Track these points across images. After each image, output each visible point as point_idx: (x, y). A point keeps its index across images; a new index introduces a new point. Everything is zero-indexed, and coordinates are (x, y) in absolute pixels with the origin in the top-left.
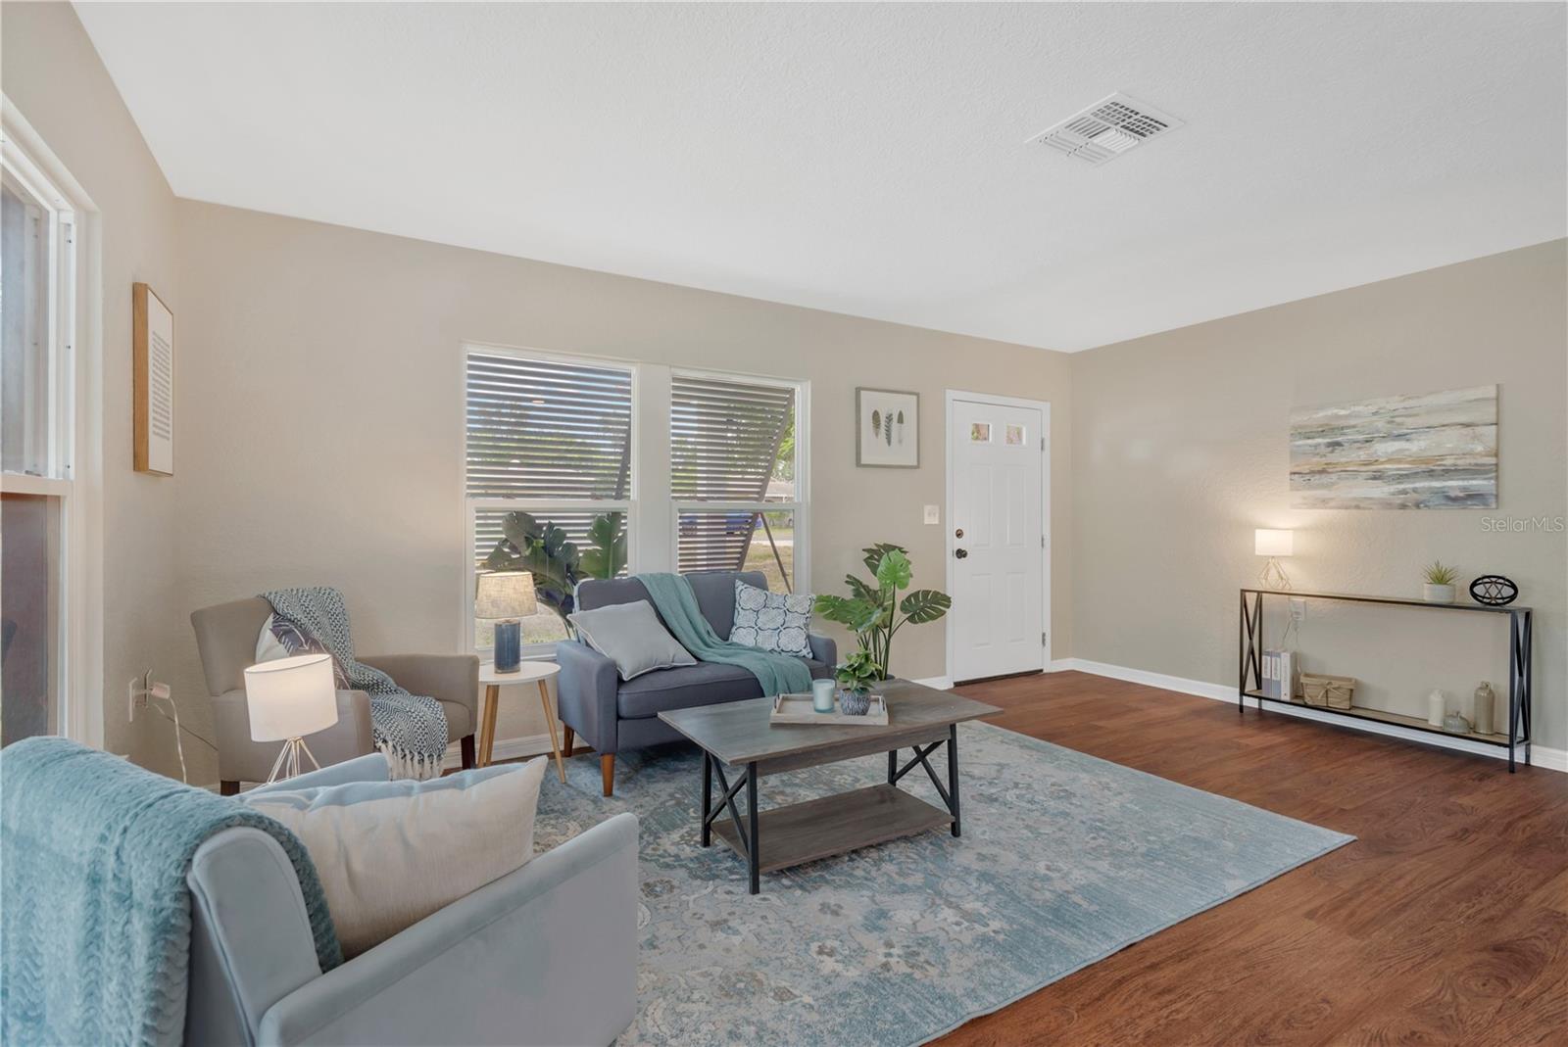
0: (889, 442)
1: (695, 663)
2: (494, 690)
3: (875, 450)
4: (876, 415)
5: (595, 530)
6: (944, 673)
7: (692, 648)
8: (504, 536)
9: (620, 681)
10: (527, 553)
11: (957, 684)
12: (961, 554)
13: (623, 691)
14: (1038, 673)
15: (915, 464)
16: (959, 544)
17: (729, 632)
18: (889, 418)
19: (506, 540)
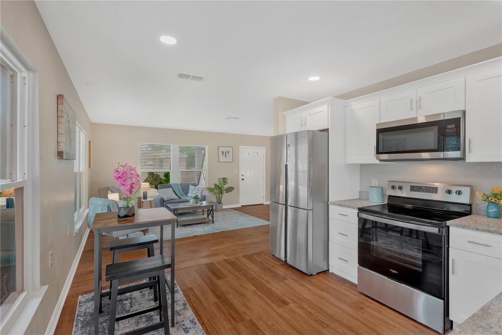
0: (226, 157)
1: (179, 199)
2: (143, 202)
3: (222, 158)
4: (223, 152)
5: (164, 175)
6: (239, 203)
7: (179, 196)
8: (148, 176)
9: (164, 201)
10: (152, 179)
11: (242, 206)
12: (243, 179)
13: (164, 202)
14: (262, 204)
15: (232, 161)
16: (243, 177)
17: (187, 194)
18: (226, 152)
19: (148, 177)
